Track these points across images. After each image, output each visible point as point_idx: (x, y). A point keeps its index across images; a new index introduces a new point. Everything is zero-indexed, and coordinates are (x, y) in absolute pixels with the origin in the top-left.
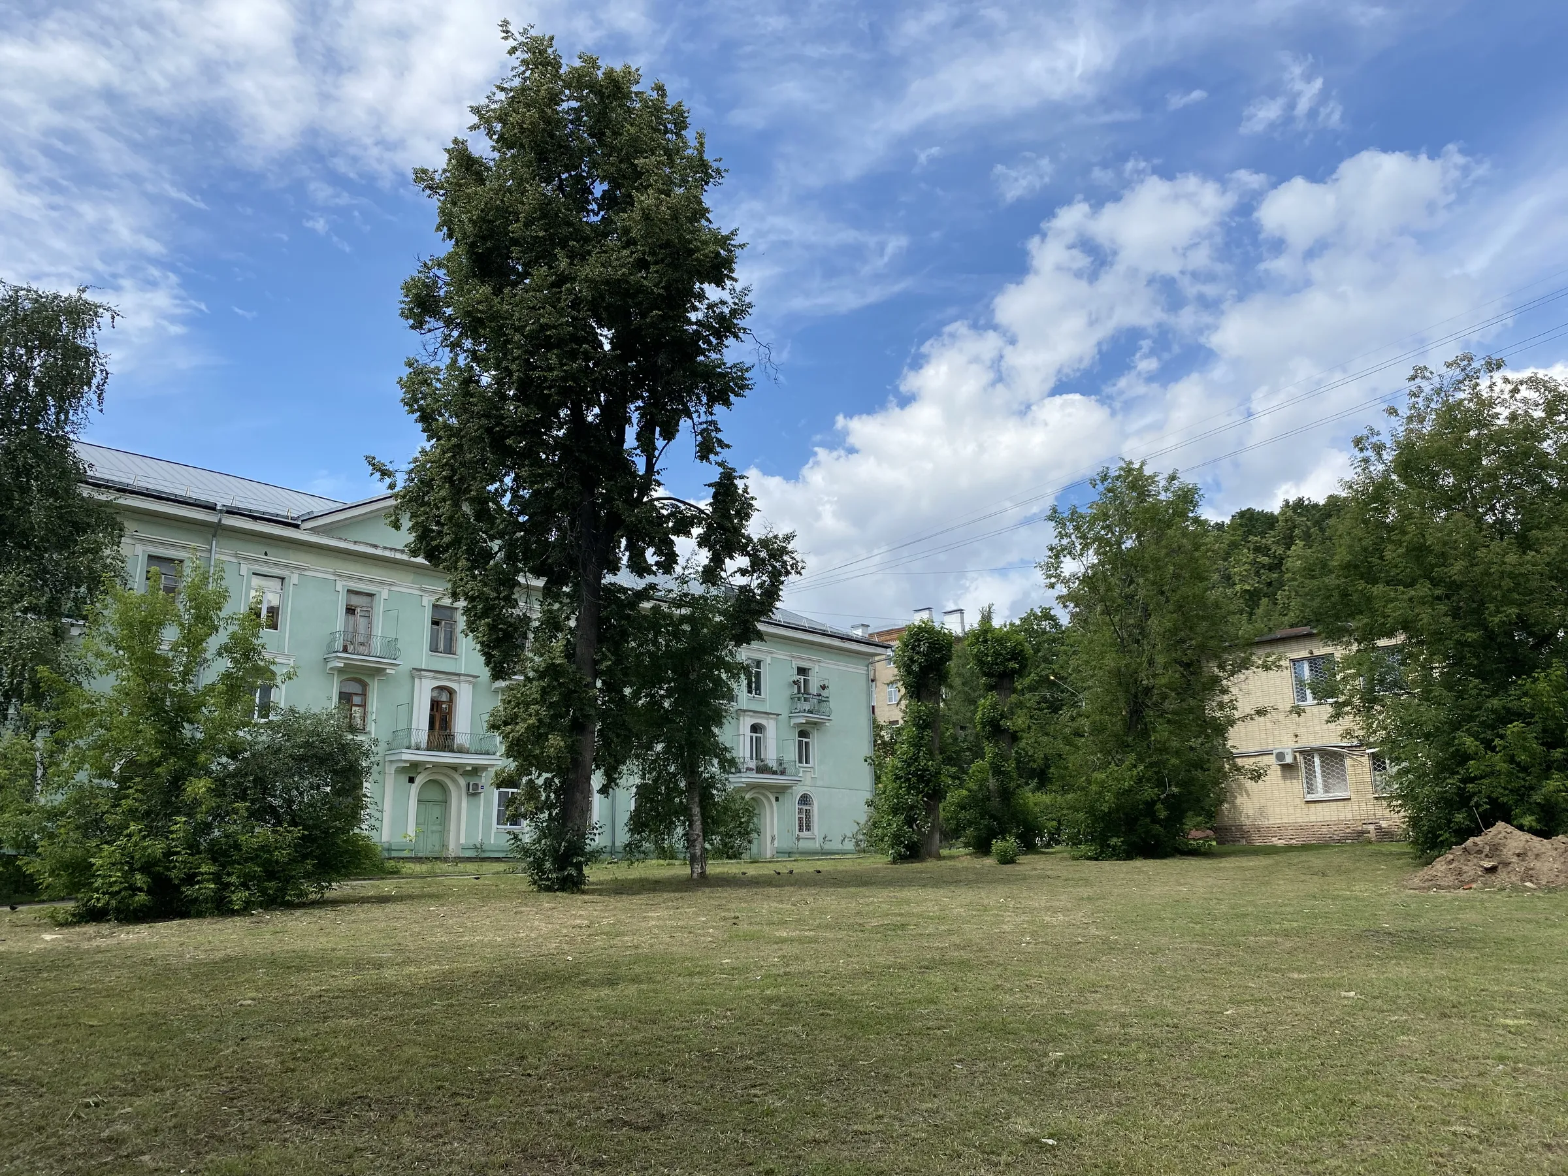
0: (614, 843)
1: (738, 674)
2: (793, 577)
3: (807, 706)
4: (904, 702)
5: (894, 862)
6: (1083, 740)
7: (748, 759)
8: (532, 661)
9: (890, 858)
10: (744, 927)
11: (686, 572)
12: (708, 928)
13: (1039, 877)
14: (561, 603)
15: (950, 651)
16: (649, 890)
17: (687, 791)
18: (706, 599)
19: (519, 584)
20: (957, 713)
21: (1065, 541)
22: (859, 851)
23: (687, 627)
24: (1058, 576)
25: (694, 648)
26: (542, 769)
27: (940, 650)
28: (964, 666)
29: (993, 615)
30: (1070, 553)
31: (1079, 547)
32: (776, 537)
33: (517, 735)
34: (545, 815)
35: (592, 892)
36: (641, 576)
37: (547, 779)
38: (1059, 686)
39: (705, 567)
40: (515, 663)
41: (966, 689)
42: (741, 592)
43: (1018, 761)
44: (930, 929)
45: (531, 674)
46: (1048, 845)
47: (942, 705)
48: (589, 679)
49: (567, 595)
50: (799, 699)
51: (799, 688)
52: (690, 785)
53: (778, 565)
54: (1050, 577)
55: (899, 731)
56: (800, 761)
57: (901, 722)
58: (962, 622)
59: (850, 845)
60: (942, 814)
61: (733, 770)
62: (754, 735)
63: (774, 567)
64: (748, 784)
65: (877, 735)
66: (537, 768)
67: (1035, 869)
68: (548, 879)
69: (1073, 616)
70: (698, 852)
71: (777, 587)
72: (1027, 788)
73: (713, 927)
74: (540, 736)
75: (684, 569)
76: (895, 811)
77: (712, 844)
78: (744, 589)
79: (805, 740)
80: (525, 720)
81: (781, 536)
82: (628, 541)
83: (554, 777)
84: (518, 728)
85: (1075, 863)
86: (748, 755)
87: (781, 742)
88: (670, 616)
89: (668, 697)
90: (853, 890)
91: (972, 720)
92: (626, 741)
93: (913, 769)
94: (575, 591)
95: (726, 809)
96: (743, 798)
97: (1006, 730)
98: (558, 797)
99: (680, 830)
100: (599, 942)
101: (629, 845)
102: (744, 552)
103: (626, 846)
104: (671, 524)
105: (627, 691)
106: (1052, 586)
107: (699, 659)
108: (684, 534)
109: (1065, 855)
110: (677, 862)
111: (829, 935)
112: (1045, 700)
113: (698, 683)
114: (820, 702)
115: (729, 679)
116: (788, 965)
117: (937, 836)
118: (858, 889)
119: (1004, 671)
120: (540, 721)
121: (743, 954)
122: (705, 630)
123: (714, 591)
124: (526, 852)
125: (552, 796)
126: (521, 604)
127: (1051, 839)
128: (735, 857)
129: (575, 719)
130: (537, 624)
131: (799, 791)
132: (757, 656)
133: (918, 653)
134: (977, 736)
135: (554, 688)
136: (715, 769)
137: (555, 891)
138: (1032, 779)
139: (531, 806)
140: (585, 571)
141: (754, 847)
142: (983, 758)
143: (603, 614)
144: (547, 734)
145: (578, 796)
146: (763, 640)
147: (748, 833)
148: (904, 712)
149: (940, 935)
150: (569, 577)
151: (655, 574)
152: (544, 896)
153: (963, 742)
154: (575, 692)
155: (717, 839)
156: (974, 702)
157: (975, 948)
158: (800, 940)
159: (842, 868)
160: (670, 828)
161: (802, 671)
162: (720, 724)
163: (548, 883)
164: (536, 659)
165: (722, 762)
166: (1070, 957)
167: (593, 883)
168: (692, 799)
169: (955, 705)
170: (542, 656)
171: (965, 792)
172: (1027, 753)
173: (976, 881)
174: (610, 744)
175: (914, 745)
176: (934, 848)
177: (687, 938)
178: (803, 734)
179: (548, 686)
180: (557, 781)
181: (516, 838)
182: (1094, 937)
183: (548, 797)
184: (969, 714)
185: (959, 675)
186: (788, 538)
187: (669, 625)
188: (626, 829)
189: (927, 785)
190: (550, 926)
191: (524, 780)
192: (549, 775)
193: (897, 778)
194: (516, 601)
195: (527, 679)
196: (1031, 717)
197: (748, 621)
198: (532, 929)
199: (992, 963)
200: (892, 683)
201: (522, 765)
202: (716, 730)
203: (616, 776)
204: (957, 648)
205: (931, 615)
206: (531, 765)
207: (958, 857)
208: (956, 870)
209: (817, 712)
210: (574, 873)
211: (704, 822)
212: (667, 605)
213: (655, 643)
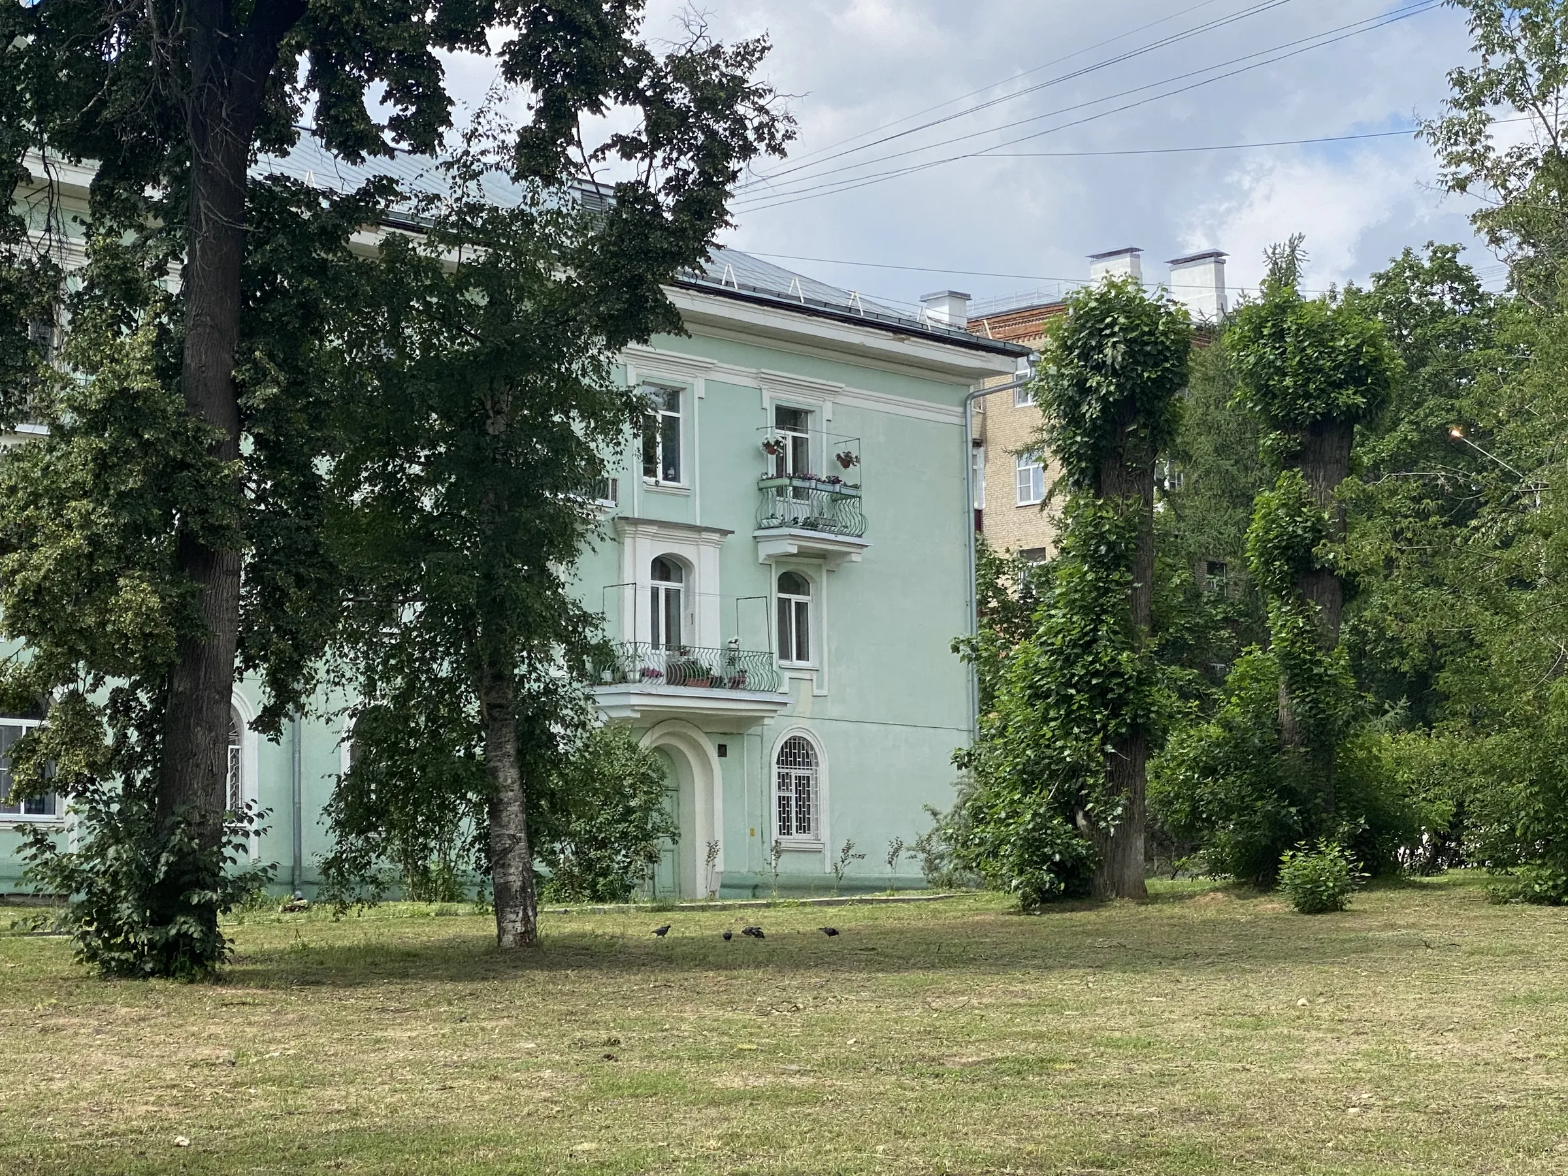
0: (298, 859)
1: (616, 422)
2: (762, 161)
3: (802, 510)
4: (1059, 501)
5: (1026, 907)
6: (1529, 596)
7: (645, 649)
8: (67, 382)
9: (1015, 900)
10: (631, 1064)
11: (475, 148)
12: (539, 1067)
13: (1404, 945)
14: (140, 228)
15: (1182, 360)
16: (390, 975)
17: (484, 725)
18: (529, 221)
19: (27, 176)
20: (1199, 528)
21: (1499, 61)
22: (936, 883)
23: (478, 297)
24: (1477, 159)
25: (498, 352)
26: (102, 666)
27: (1156, 360)
28: (1219, 402)
29: (1302, 267)
30: (1511, 93)
31: (1535, 79)
32: (716, 51)
33: (35, 577)
34: (115, 784)
35: (243, 979)
36: (352, 156)
37: (117, 691)
38: (1474, 456)
39: (525, 133)
40: (24, 389)
41: (1226, 464)
42: (622, 201)
43: (1357, 652)
44: (1113, 1071)
45: (67, 419)
46: (1431, 867)
47: (1160, 507)
48: (221, 433)
49: (157, 208)
50: (781, 491)
51: (781, 462)
52: (491, 710)
53: (721, 127)
54: (1457, 160)
55: (1046, 577)
56: (784, 654)
57: (1052, 552)
58: (1220, 286)
59: (912, 868)
60: (1153, 788)
61: (607, 675)
62: (663, 585)
63: (711, 134)
64: (646, 713)
65: (988, 587)
66: (91, 666)
67: (1393, 926)
68: (126, 946)
69: (1520, 269)
70: (515, 878)
71: (719, 187)
72: (1378, 722)
73: (554, 1066)
74: (95, 581)
75: (469, 138)
76: (1028, 779)
77: (552, 864)
78: (631, 194)
79: (795, 598)
80: (54, 538)
81: (729, 50)
82: (314, 60)
83: (135, 686)
84: (35, 559)
85: (1497, 910)
86: (645, 635)
87: (732, 603)
88: (433, 266)
89: (431, 481)
90: (917, 976)
91: (1237, 547)
92: (323, 595)
93: (1079, 670)
94: (175, 198)
95: (589, 774)
96: (632, 748)
97: (1330, 570)
98: (147, 736)
99: (468, 826)
100: (260, 1100)
101: (335, 862)
102: (629, 93)
103: (328, 865)
104: (430, 16)
105: (323, 466)
106: (1461, 185)
107: (512, 382)
108: (468, 42)
109: (1475, 890)
110: (463, 908)
111: (851, 1084)
112: (1431, 489)
113: (509, 445)
114: (836, 498)
115: (591, 434)
116: (742, 1158)
117: (1139, 843)
118: (931, 975)
119: (1326, 416)
120: (94, 541)
121: (629, 1131)
122: (528, 305)
123: (550, 200)
124: (67, 876)
125: (133, 735)
126: (35, 233)
127: (1438, 850)
128: (614, 897)
129: (186, 539)
130: (76, 285)
131: (778, 731)
132: (670, 377)
133: (1099, 367)
134: (1251, 586)
135: (128, 455)
136: (557, 669)
137: (146, 976)
138: (1395, 698)
139: (75, 762)
140: (202, 142)
141: (664, 871)
142: (1265, 644)
143: (255, 260)
144: (112, 577)
145: (201, 736)
146: (680, 331)
147: (647, 837)
148: (1060, 525)
149: (1135, 1085)
150: (161, 158)
151: (390, 152)
152: (118, 988)
153: (1215, 604)
154: (184, 465)
155: (565, 851)
156: (1245, 499)
157: (1225, 1118)
158: (776, 1097)
159: (891, 923)
160: (442, 818)
161: (789, 417)
162: (568, 553)
163: (128, 956)
164: (80, 377)
165: (577, 651)
166: (1476, 1142)
167: (242, 959)
168: (499, 746)
169: (1194, 507)
170: (93, 369)
171: (1214, 731)
172: (1381, 632)
173: (1238, 955)
174: (279, 604)
175: (1085, 610)
176: (1130, 874)
177: (485, 1093)
178: (791, 582)
179: (114, 449)
180: (143, 696)
181: (40, 841)
182: (1539, 1093)
183: (122, 738)
184: (1233, 530)
185: (1207, 426)
186: (749, 54)
187: (430, 290)
188: (328, 821)
189: (1115, 714)
190: (132, 1063)
191: (59, 693)
192: (123, 682)
193: (1038, 694)
194: (20, 222)
195: (58, 429)
196: (1396, 535)
197: (641, 279)
198: (84, 1070)
199: (1269, 1153)
200: (1029, 449)
201: (50, 657)
202: (559, 570)
203: (297, 686)
204: (1200, 357)
205: (1135, 266)
206: (76, 655)
207: (1191, 896)
208: (1187, 928)
209: (830, 525)
210: (195, 931)
211: (530, 806)
212: (423, 238)
213: (395, 339)
